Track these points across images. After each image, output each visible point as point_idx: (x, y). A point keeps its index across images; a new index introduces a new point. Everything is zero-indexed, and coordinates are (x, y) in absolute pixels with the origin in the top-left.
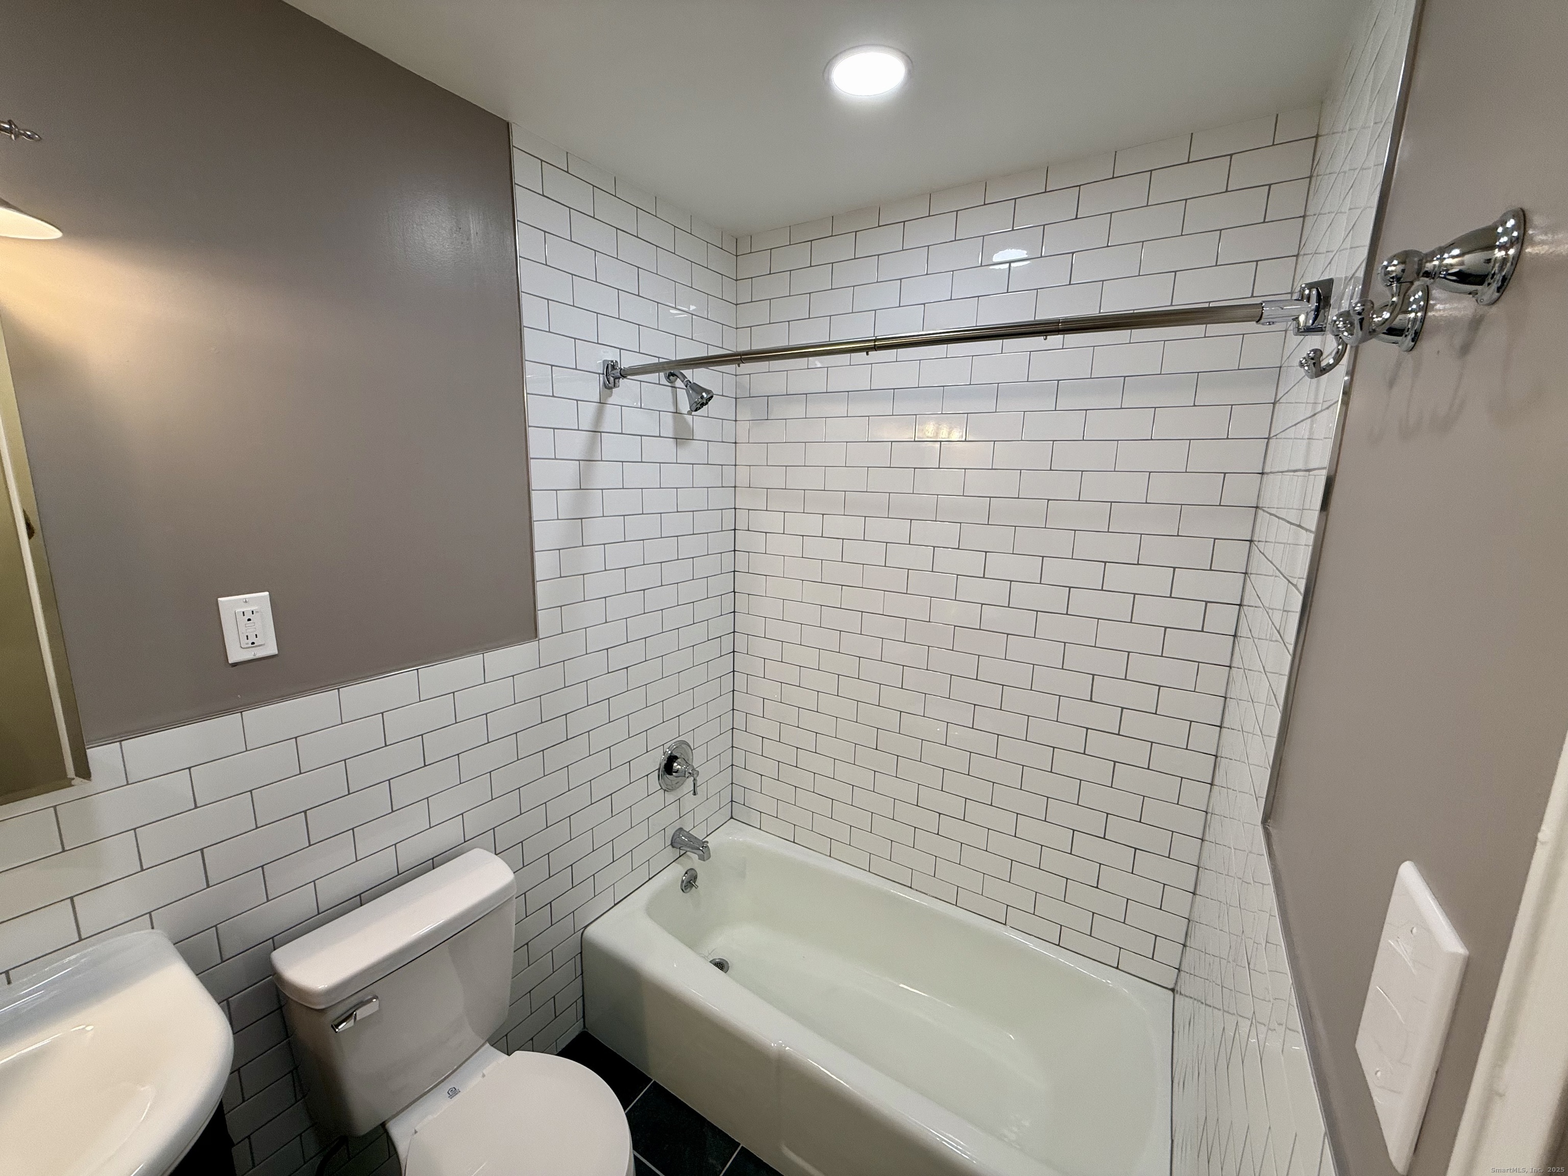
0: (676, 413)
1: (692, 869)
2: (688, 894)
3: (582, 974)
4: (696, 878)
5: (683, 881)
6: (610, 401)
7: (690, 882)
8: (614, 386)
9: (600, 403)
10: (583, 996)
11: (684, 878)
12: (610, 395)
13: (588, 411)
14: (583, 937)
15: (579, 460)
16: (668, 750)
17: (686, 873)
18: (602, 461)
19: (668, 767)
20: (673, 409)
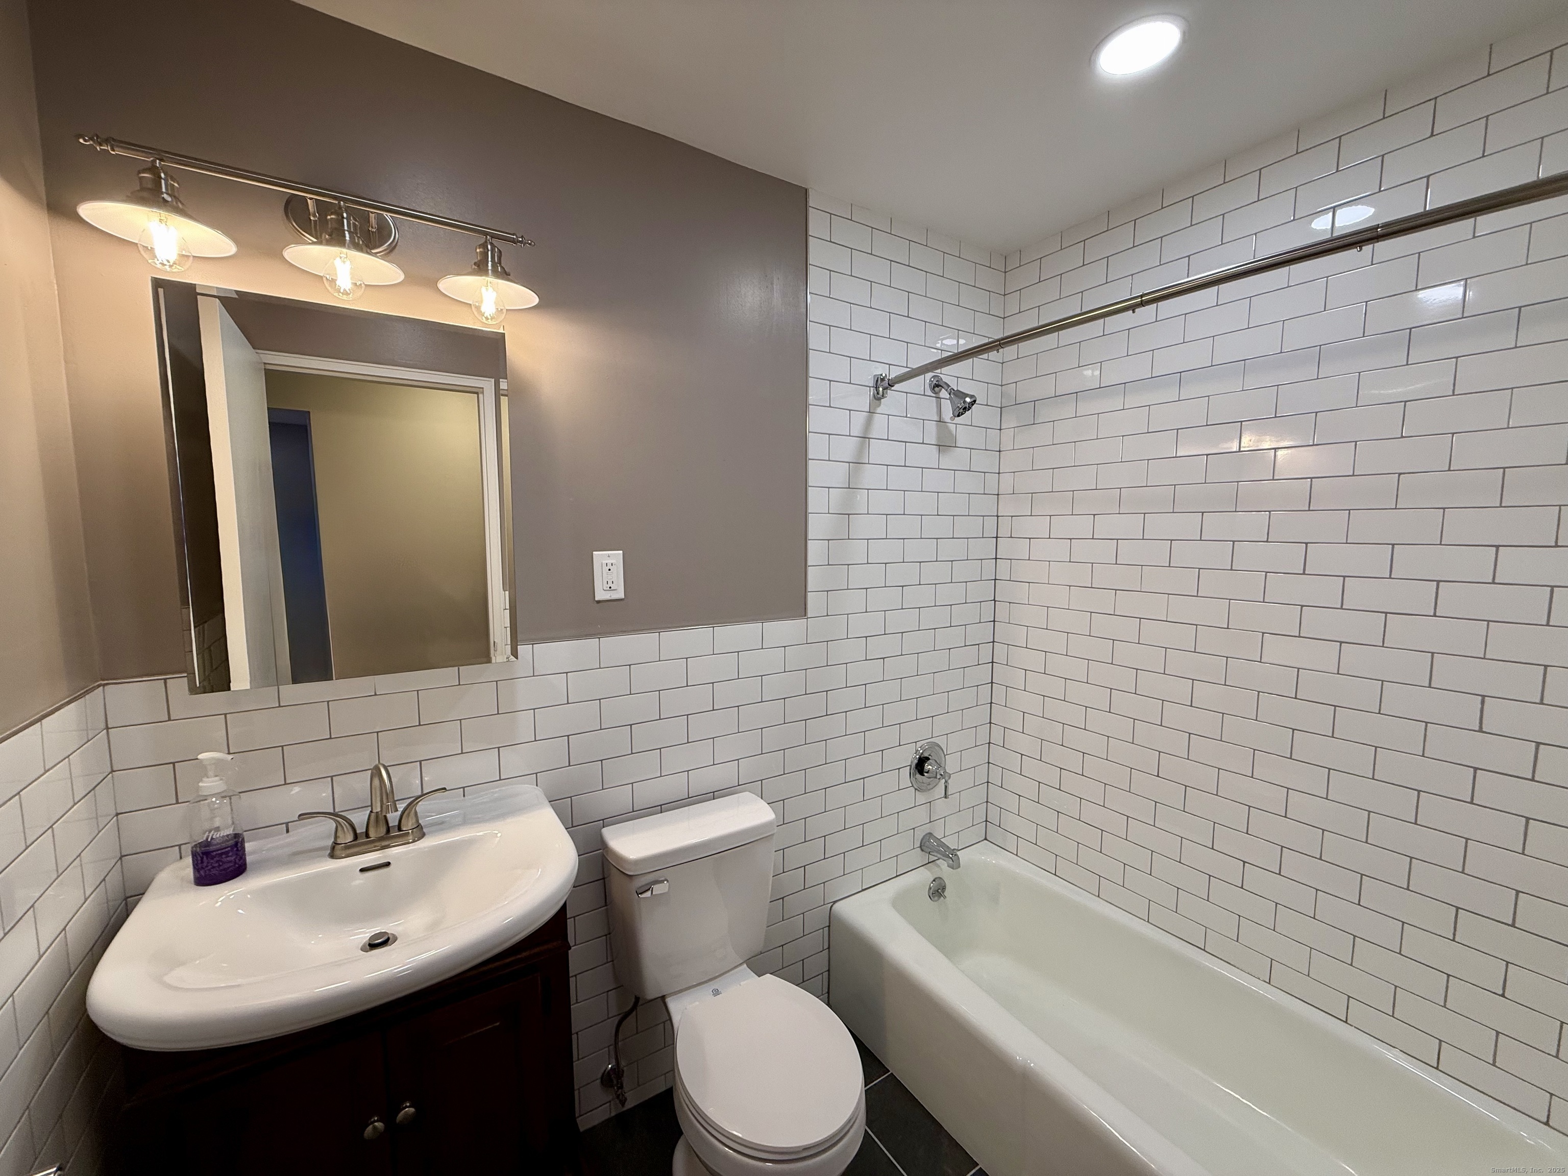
0: (940, 421)
1: (940, 878)
2: (935, 903)
3: (829, 948)
4: (944, 888)
5: (930, 888)
6: (879, 410)
7: (938, 891)
8: (883, 396)
9: (870, 412)
10: (829, 971)
11: (932, 885)
12: (880, 405)
13: (859, 419)
14: (832, 911)
15: (849, 463)
16: (919, 749)
17: (934, 880)
18: (869, 464)
19: (920, 765)
20: (936, 418)
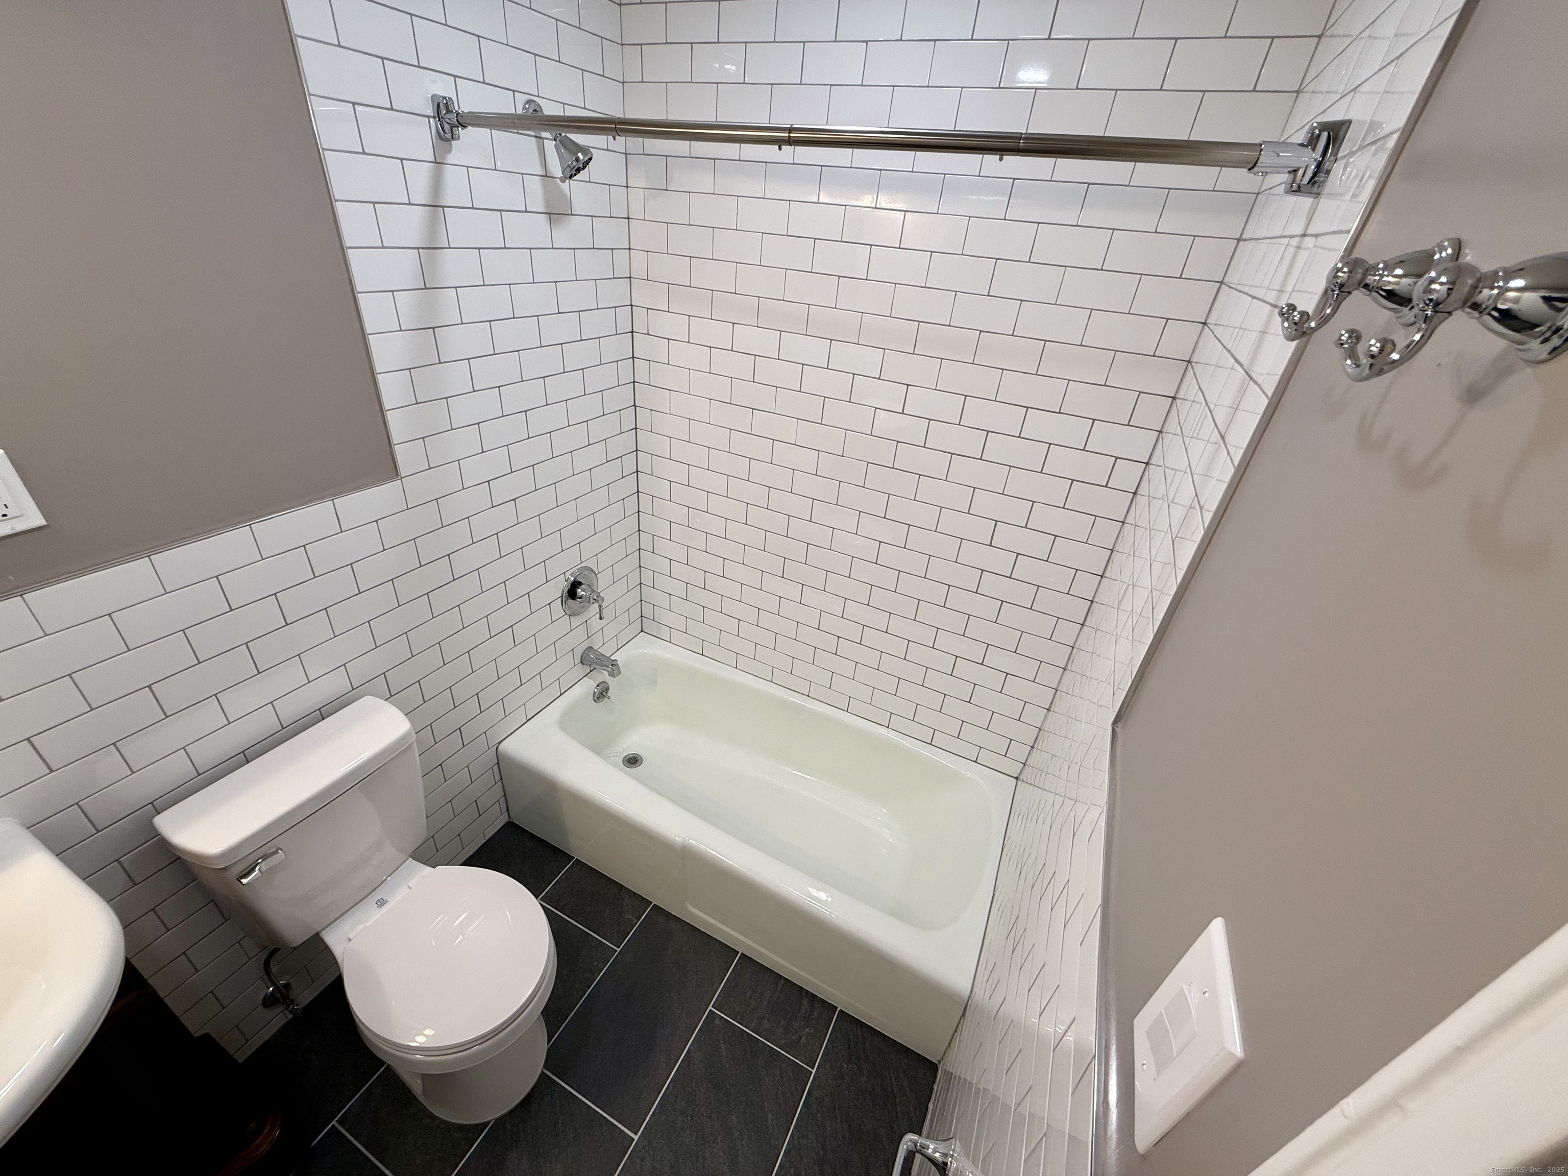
0: (546, 176)
1: (603, 682)
2: (601, 703)
3: (501, 779)
4: (608, 689)
5: (595, 693)
6: (450, 158)
7: (602, 693)
8: (452, 138)
9: (435, 162)
10: (505, 795)
11: (596, 690)
12: (450, 151)
13: (420, 175)
14: (498, 753)
15: (418, 248)
16: (570, 577)
17: (598, 686)
18: (450, 248)
19: (572, 592)
20: (540, 172)
